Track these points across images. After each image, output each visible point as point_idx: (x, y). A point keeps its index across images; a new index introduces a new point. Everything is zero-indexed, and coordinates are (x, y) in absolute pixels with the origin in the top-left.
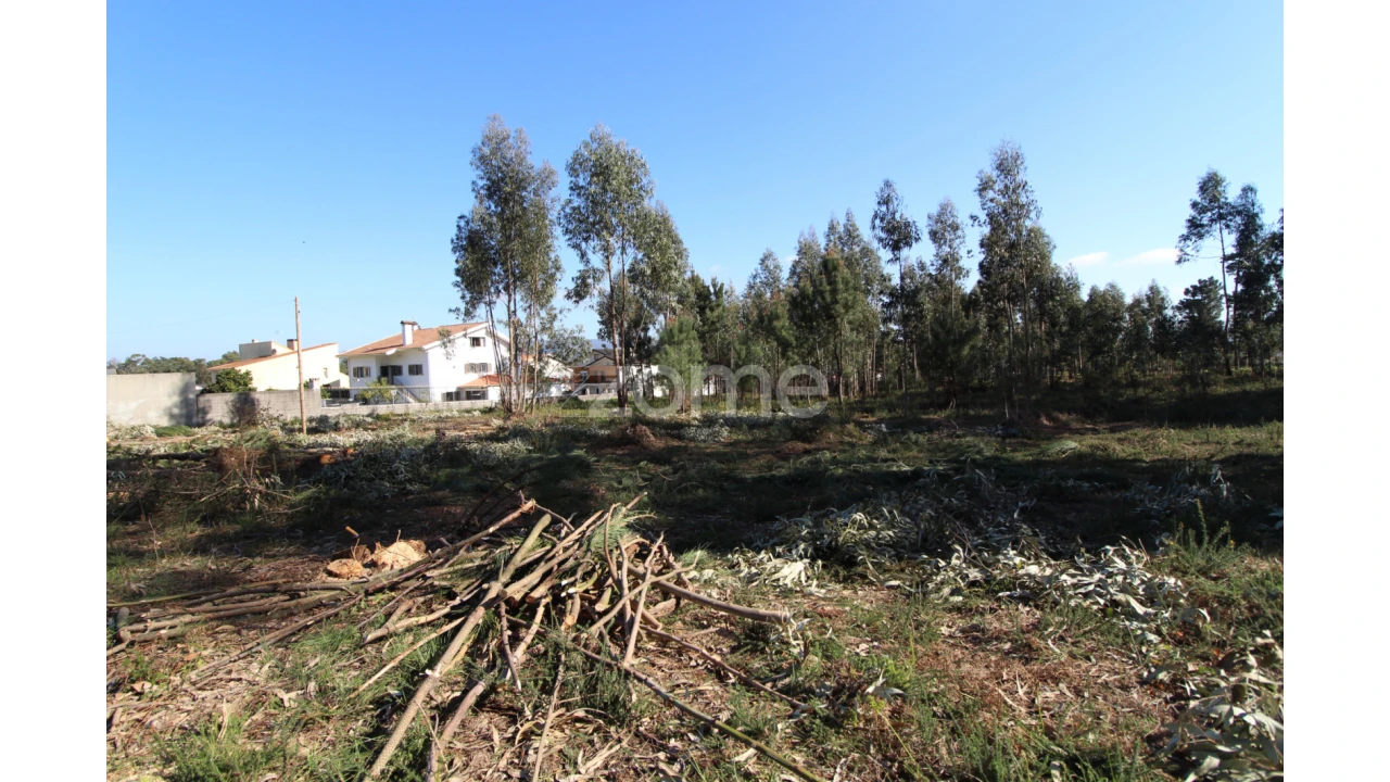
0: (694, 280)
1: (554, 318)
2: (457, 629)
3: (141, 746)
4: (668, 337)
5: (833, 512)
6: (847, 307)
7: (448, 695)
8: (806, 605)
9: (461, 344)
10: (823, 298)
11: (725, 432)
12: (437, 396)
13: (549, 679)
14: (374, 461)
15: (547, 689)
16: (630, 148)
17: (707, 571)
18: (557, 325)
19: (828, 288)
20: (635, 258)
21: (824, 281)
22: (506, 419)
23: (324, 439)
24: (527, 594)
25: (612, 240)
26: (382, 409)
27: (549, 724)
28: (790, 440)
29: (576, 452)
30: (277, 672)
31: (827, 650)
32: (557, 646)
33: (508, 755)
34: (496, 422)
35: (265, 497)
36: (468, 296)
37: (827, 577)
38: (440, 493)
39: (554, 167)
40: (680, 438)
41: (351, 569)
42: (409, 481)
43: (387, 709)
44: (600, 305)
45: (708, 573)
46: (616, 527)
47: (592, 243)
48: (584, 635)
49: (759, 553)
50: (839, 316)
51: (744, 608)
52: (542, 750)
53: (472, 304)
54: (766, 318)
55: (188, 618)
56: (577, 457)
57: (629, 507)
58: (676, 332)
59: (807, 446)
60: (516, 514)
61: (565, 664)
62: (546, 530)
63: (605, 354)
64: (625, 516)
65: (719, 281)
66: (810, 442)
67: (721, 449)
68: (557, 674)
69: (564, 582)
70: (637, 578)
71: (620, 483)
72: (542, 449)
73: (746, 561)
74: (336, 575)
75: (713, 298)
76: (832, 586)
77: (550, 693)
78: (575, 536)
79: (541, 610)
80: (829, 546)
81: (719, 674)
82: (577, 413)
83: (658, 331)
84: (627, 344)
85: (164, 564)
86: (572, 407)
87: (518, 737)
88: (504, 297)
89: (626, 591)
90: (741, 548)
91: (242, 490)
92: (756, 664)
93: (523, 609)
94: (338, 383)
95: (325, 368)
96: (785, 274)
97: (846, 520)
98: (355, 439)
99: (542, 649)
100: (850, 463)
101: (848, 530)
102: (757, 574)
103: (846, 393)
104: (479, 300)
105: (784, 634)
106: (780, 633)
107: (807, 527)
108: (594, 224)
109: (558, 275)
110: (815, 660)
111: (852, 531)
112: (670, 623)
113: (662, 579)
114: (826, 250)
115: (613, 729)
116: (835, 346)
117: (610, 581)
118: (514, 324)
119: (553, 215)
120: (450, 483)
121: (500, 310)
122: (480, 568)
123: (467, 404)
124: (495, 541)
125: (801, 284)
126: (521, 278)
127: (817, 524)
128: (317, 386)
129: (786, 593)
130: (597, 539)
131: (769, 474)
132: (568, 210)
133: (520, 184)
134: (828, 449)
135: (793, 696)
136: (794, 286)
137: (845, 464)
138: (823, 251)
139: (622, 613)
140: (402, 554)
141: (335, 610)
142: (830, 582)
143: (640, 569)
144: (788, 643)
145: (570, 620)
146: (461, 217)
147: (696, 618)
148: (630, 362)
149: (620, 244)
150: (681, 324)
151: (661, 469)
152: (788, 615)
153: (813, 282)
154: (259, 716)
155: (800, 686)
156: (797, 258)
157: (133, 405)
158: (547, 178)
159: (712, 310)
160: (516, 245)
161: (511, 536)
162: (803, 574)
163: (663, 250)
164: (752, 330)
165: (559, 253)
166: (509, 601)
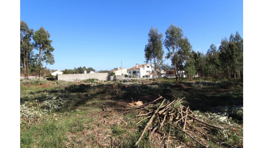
0: (193, 52)
1: (162, 62)
2: (151, 118)
3: (108, 126)
4: (187, 65)
5: (234, 106)
6: (236, 56)
7: (150, 129)
8: (227, 127)
9: (146, 67)
10: (229, 54)
11: (202, 86)
12: (142, 77)
13: (168, 130)
14: (133, 87)
15: (168, 131)
16: (178, 27)
17: (200, 115)
18: (163, 63)
19: (231, 51)
20: (179, 49)
21: (229, 50)
22: (154, 81)
23: (125, 83)
24: (162, 114)
25: (174, 46)
26: (133, 79)
27: (169, 138)
28: (220, 88)
29: (168, 88)
30: (124, 119)
31: (234, 138)
32: (169, 124)
33: (161, 141)
34: (152, 82)
35: (119, 92)
36: (147, 59)
37: (233, 122)
38: (144, 94)
39: (162, 34)
40: (191, 86)
41: (132, 105)
42: (139, 91)
43: (141, 129)
44: (172, 59)
45: (200, 116)
46: (179, 103)
47: (170, 47)
48: (174, 123)
49: (213, 113)
50: (234, 58)
51: (210, 124)
52: (168, 142)
53: (148, 60)
54: (212, 60)
55: (111, 109)
56: (168, 89)
57: (181, 100)
58: (189, 64)
59: (225, 90)
60: (159, 99)
61: (171, 128)
62: (164, 102)
63: (173, 68)
64: (181, 101)
65: (199, 52)
66: (226, 89)
67: (201, 89)
68: (169, 129)
69: (169, 112)
70: (184, 114)
71: (177, 95)
72: (161, 87)
73: (210, 115)
74: (130, 105)
75: (198, 56)
76: (235, 124)
77: (168, 132)
78: (170, 104)
79: (165, 117)
80: (234, 114)
81: (205, 137)
82: (167, 80)
83: (184, 64)
84: (177, 66)
85: (107, 101)
86: (166, 79)
87: (163, 139)
88: (153, 59)
89: (182, 116)
90: (208, 111)
91: (116, 91)
92: (214, 137)
93: (162, 116)
94: (126, 74)
95: (125, 72)
96: (217, 49)
97: (239, 109)
98: (129, 84)
99: (166, 124)
100: (239, 95)
101: (239, 111)
102: (213, 118)
103: (236, 77)
104: (149, 59)
105: (222, 132)
106: (221, 132)
107: (227, 109)
108: (171, 43)
109: (163, 54)
110: (231, 140)
111: (241, 111)
112: (192, 125)
113: (190, 115)
114: (230, 42)
115: (181, 142)
116: (233, 65)
117: (178, 114)
118: (155, 63)
119: (162, 42)
120: (145, 92)
121: (153, 61)
122: (153, 107)
123: (147, 78)
124: (155, 103)
125: (222, 51)
126: (156, 55)
127: (230, 108)
128: (124, 75)
129: (221, 123)
130: (175, 105)
131: (214, 96)
132: (165, 41)
133: (156, 38)
134: (232, 91)
135: (225, 146)
136: (220, 52)
137: (237, 95)
138: (229, 43)
139: (182, 120)
140: (139, 103)
141: (131, 111)
142: (234, 123)
143: (185, 112)
144: (223, 135)
145: (171, 120)
146: (146, 45)
147: (198, 125)
148: (178, 70)
149: (176, 46)
150: (190, 62)
151: (186, 93)
152: (223, 128)
153: (226, 50)
154: (122, 125)
155: (227, 144)
156: (221, 45)
157: (101, 77)
158: (161, 36)
159: (198, 58)
160: (155, 49)
161: (158, 102)
162: (226, 120)
163: (186, 47)
164: (208, 62)
165: (163, 49)
166: (159, 114)
